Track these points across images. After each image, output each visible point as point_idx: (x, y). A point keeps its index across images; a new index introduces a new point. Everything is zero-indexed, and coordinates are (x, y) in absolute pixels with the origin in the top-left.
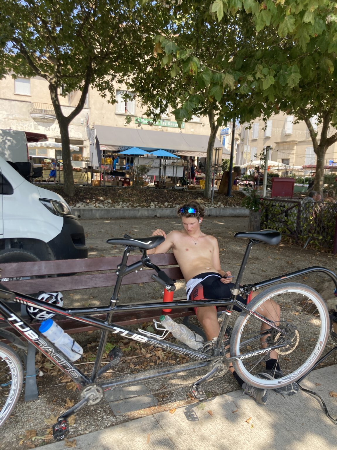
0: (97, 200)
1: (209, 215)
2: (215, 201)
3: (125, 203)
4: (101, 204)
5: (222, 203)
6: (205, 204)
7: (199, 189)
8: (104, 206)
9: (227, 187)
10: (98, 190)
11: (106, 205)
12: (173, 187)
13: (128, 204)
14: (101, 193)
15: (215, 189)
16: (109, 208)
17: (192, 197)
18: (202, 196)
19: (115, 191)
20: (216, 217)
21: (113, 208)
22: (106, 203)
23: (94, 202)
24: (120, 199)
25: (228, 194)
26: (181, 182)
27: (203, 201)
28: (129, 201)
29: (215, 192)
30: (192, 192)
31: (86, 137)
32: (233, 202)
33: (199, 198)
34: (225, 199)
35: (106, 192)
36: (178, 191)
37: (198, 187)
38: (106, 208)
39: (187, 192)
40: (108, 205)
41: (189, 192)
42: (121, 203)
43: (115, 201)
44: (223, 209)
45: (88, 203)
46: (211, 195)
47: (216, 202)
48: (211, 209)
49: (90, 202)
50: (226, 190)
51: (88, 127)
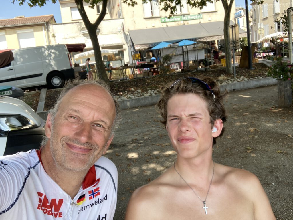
0: (129, 91)
1: (234, 90)
2: (238, 75)
3: (153, 91)
4: (132, 94)
5: (245, 76)
6: (228, 80)
7: (221, 67)
8: (134, 96)
9: (248, 61)
10: (131, 83)
11: (136, 95)
12: (197, 69)
13: (156, 90)
14: (133, 85)
15: (236, 65)
16: (139, 98)
17: (215, 75)
18: (225, 73)
19: (144, 81)
20: (241, 91)
21: (143, 97)
22: (136, 93)
23: (126, 93)
24: (149, 88)
25: (249, 67)
26: (203, 63)
27: (226, 77)
28: (156, 88)
29: (237, 67)
30: (214, 70)
31: (124, 41)
32: (255, 73)
33: (222, 75)
34: (248, 72)
35: (137, 83)
36: (201, 72)
37: (220, 66)
38: (136, 97)
39: (209, 71)
40: (138, 94)
41: (211, 71)
42: (150, 91)
43: (144, 90)
44: (247, 82)
45: (121, 95)
46: (233, 71)
47: (239, 77)
48: (235, 84)
49: (123, 94)
50: (247, 63)
51: (124, 33)
